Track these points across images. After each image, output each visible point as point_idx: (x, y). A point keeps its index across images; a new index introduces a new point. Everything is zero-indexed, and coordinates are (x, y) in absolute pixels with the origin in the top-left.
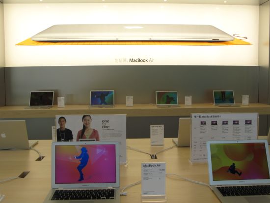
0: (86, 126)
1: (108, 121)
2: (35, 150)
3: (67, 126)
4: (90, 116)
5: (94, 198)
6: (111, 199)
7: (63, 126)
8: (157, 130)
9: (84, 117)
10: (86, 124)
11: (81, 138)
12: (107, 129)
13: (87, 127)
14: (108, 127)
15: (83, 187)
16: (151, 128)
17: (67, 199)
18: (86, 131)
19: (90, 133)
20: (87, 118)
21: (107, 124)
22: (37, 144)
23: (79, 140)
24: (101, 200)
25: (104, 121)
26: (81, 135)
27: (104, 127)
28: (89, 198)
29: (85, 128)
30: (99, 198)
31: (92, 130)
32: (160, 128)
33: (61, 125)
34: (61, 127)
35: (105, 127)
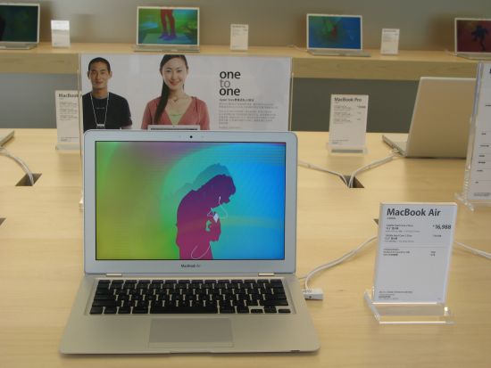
0: (170, 86)
1: (236, 75)
2: (9, 156)
3: (114, 86)
4: (183, 57)
5: (227, 309)
6: (281, 311)
7: (101, 86)
8: (350, 111)
9: (167, 59)
10: (172, 82)
11: (157, 123)
12: (234, 97)
13: (174, 91)
14: (236, 92)
15: (183, 270)
16: (333, 104)
17: (141, 310)
18: (170, 101)
19: (184, 110)
20: (175, 63)
21: (234, 83)
22: (10, 139)
23: (150, 126)
24: (250, 316)
25: (225, 75)
26: (156, 114)
27: (224, 92)
28: (211, 309)
29: (167, 92)
30: (242, 310)
31: (191, 100)
32: (357, 103)
33: (96, 82)
34: (96, 90)
35: (227, 92)
